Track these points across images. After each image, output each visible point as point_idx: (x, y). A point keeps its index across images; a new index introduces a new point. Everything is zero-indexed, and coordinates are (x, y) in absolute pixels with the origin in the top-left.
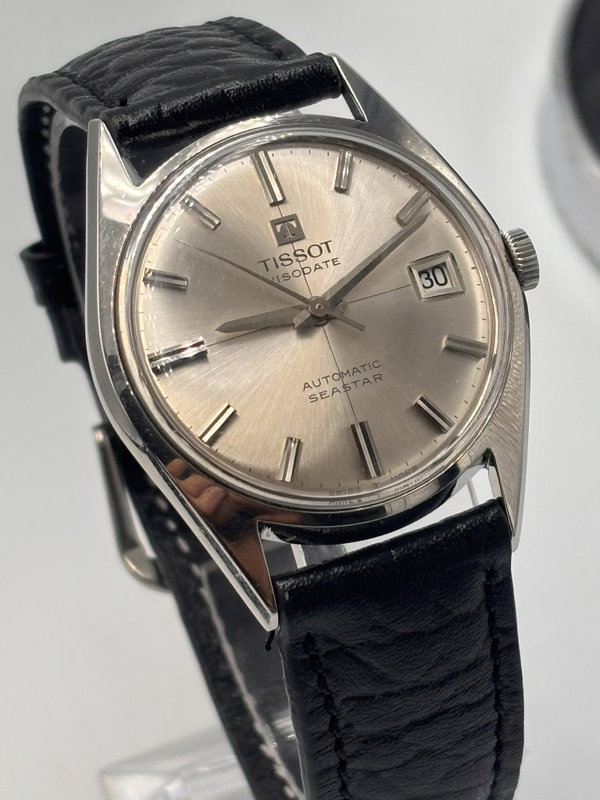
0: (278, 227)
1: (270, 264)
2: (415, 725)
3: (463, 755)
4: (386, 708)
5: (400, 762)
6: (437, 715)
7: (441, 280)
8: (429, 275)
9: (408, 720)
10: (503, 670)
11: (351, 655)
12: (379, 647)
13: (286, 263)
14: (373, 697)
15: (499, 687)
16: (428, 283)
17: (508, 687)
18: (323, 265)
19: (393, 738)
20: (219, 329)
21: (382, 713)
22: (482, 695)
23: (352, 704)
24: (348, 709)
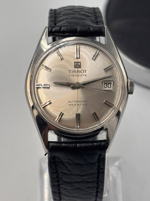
0: (76, 64)
1: (71, 71)
2: (76, 182)
3: (87, 191)
4: (70, 177)
5: (72, 189)
6: (82, 182)
7: (109, 87)
8: (107, 85)
9: (75, 181)
10: (100, 177)
11: (63, 164)
12: (70, 164)
13: (74, 72)
14: (67, 174)
15: (98, 180)
16: (106, 86)
18: (83, 76)
19: (71, 183)
20: (54, 83)
22: (93, 181)
23: (62, 174)
24: (61, 174)
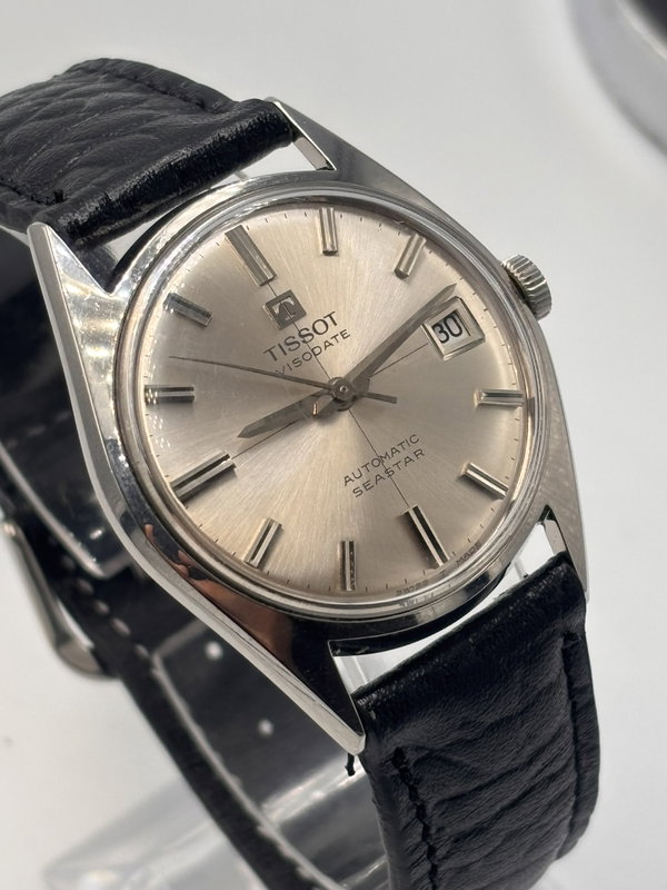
0: (276, 308)
1: (277, 351)
2: (505, 810)
3: (546, 825)
4: (478, 802)
6: (524, 795)
7: (456, 331)
8: (442, 328)
14: (464, 795)
15: (579, 748)
17: (586, 744)
19: (483, 829)
20: (239, 436)
21: (472, 808)
23: (444, 807)
24: (440, 812)
